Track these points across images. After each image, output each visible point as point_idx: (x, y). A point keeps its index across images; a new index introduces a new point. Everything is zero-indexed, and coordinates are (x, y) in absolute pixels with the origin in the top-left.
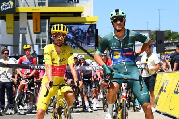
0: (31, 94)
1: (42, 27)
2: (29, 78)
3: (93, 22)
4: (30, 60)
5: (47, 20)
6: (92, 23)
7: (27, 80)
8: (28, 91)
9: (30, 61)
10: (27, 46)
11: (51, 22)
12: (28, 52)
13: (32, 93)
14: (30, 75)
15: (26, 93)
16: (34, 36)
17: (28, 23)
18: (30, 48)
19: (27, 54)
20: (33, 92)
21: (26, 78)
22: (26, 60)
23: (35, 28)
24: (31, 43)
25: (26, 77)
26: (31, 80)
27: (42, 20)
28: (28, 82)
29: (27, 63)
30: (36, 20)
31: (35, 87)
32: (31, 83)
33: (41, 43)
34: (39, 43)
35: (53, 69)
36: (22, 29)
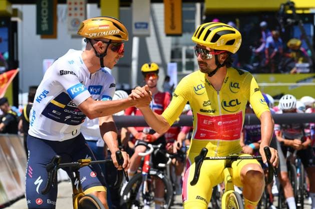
0: (160, 178)
1: (187, 21)
3: (308, 9)
4: (156, 100)
5: (198, 5)
6: (306, 12)
7: (150, 145)
8: (153, 172)
9: (156, 102)
10: (150, 66)
11: (207, 9)
12: (152, 81)
13: (161, 176)
15: (146, 177)
16: (168, 43)
17: (152, 12)
18: (157, 72)
19: (150, 85)
20: (163, 174)
21: (148, 141)
23: (170, 23)
24: (159, 60)
25: (147, 139)
26: (159, 146)
27: (185, 4)
28: (152, 149)
30: (172, 5)
31: (169, 162)
32: (158, 152)
33: (184, 60)
34: (177, 60)
35: (209, 124)
36: (138, 25)
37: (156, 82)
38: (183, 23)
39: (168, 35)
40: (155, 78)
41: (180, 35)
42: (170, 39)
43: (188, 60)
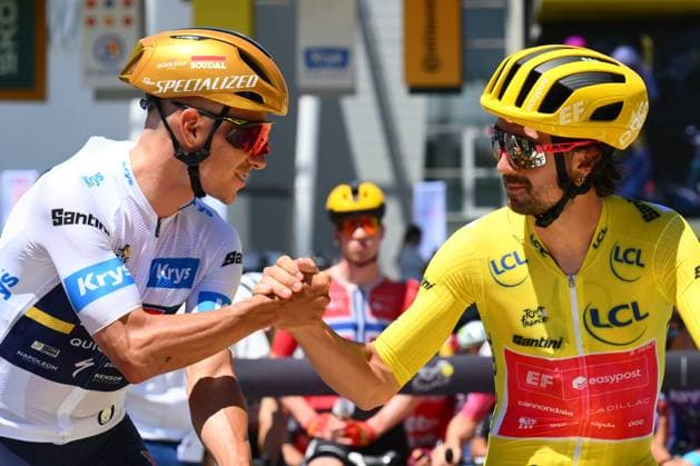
1: (479, 44)
2: (372, 446)
4: (378, 307)
9: (375, 313)
10: (355, 192)
11: (546, 5)
12: (362, 241)
14: (377, 424)
16: (414, 116)
18: (379, 212)
19: (356, 258)
21: (348, 441)
22: (346, 300)
23: (421, 51)
25: (347, 435)
26: (386, 459)
29: (355, 327)
33: (469, 173)
34: (448, 173)
35: (543, 385)
36: (316, 58)
37: (377, 245)
38: (464, 49)
39: (415, 90)
40: (371, 231)
41: (455, 90)
42: (421, 103)
43: (482, 173)
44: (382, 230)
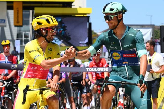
0: (10, 98)
1: (25, 19)
2: (8, 80)
3: (86, 14)
4: (9, 59)
5: (31, 11)
6: (85, 16)
7: (5, 82)
8: (6, 96)
9: (9, 60)
10: (5, 42)
11: (35, 13)
12: (7, 49)
13: (10, 97)
14: (9, 77)
15: (3, 98)
16: (15, 30)
17: (7, 14)
20: (11, 97)
21: (4, 79)
22: (4, 58)
23: (16, 20)
24: (10, 38)
26: (10, 82)
27: (24, 11)
28: (6, 84)
29: (5, 62)
30: (18, 11)
31: (14, 91)
32: (9, 85)
33: (24, 39)
34: (20, 39)
35: (35, 69)
38: (23, 20)
39: (15, 26)
40: (8, 47)
41: (22, 26)
42: (16, 28)
44: (10, 47)
